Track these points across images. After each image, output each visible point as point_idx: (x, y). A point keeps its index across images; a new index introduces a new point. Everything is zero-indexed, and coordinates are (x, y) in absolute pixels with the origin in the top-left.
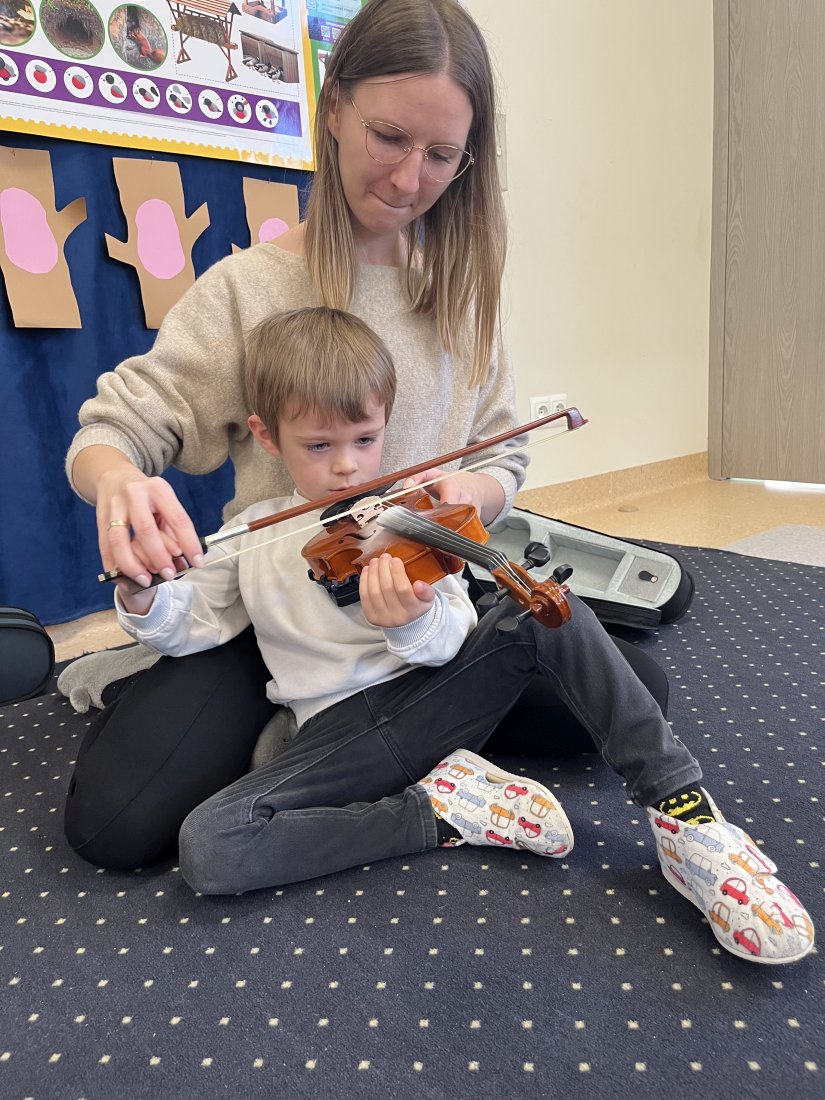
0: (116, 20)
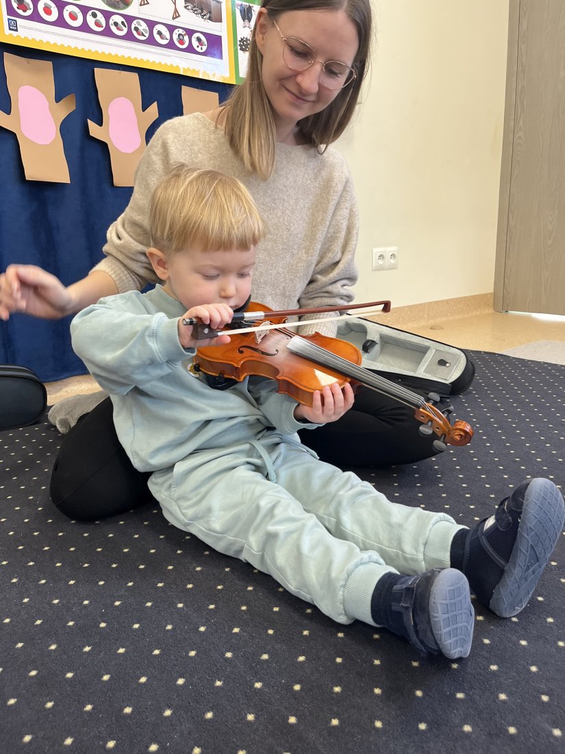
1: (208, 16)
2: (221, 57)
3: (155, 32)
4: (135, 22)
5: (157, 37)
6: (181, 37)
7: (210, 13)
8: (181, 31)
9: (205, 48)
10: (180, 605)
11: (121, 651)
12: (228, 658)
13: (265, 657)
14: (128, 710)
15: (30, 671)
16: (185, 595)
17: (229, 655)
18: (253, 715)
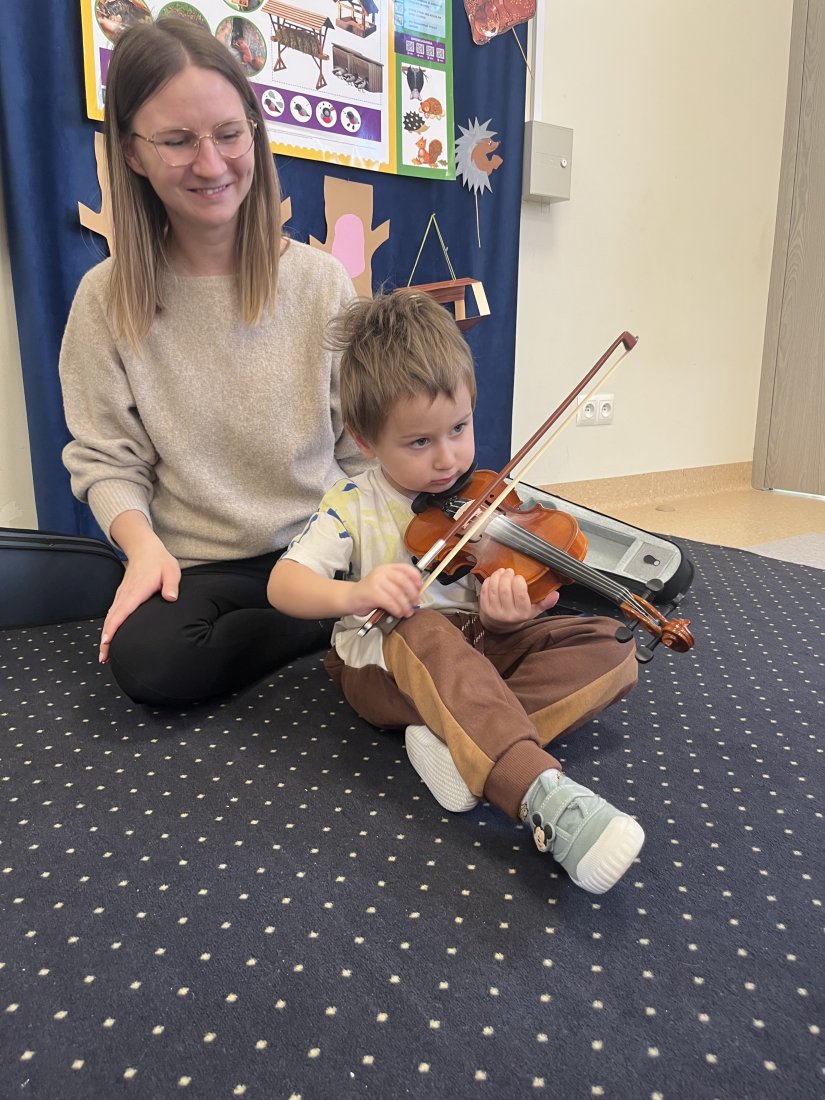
0: (223, 29)
1: (364, 84)
2: (379, 139)
3: (293, 106)
4: (267, 93)
5: (295, 113)
6: (327, 112)
7: (367, 79)
8: (327, 105)
9: (357, 127)
10: (277, 847)
11: (203, 892)
12: (327, 909)
13: (372, 910)
14: (206, 957)
15: (95, 909)
16: (283, 836)
17: (329, 905)
18: (349, 972)
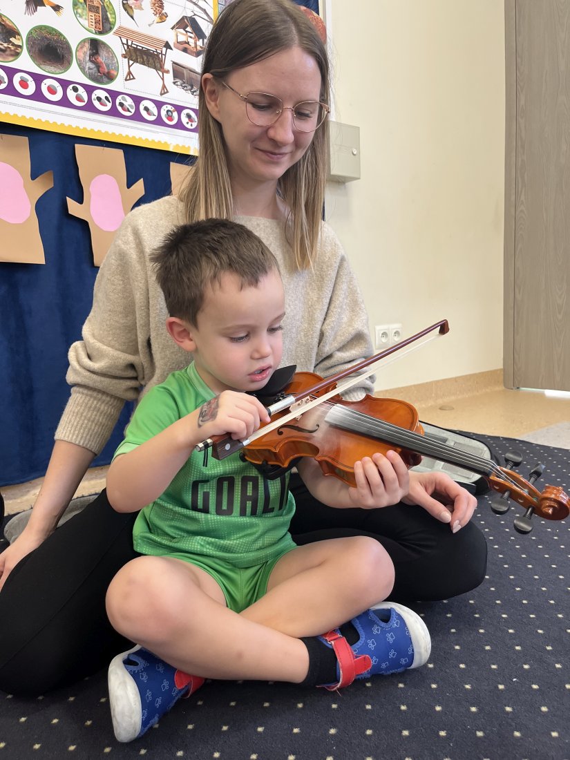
0: (81, 48)
3: (142, 108)
4: (120, 97)
5: (144, 113)
8: (170, 108)
